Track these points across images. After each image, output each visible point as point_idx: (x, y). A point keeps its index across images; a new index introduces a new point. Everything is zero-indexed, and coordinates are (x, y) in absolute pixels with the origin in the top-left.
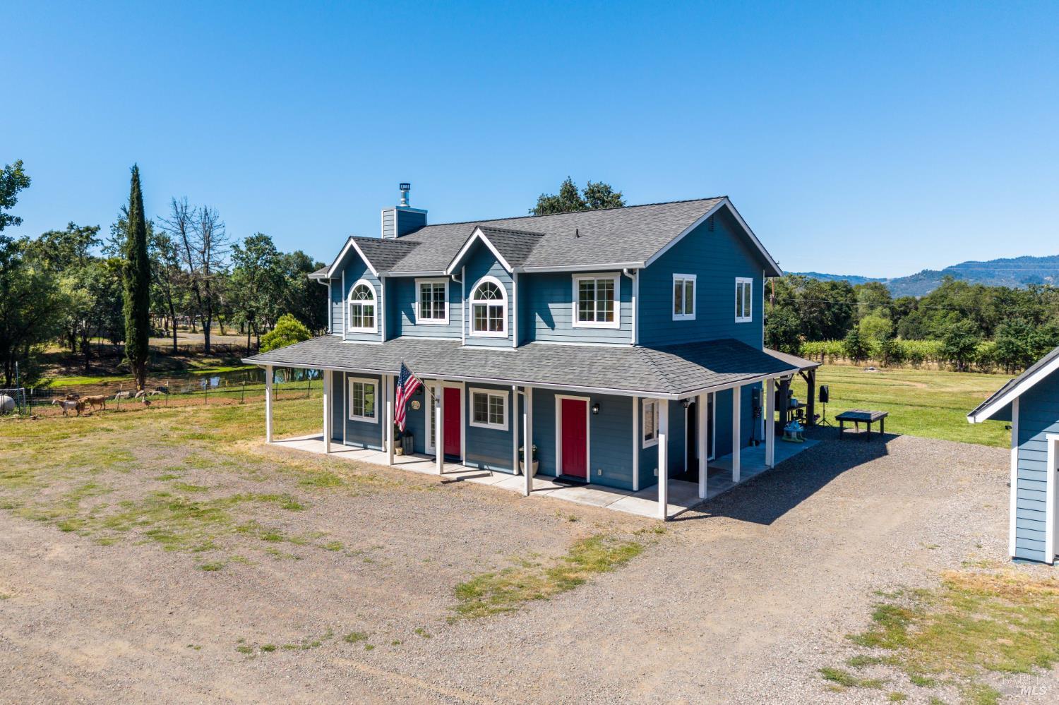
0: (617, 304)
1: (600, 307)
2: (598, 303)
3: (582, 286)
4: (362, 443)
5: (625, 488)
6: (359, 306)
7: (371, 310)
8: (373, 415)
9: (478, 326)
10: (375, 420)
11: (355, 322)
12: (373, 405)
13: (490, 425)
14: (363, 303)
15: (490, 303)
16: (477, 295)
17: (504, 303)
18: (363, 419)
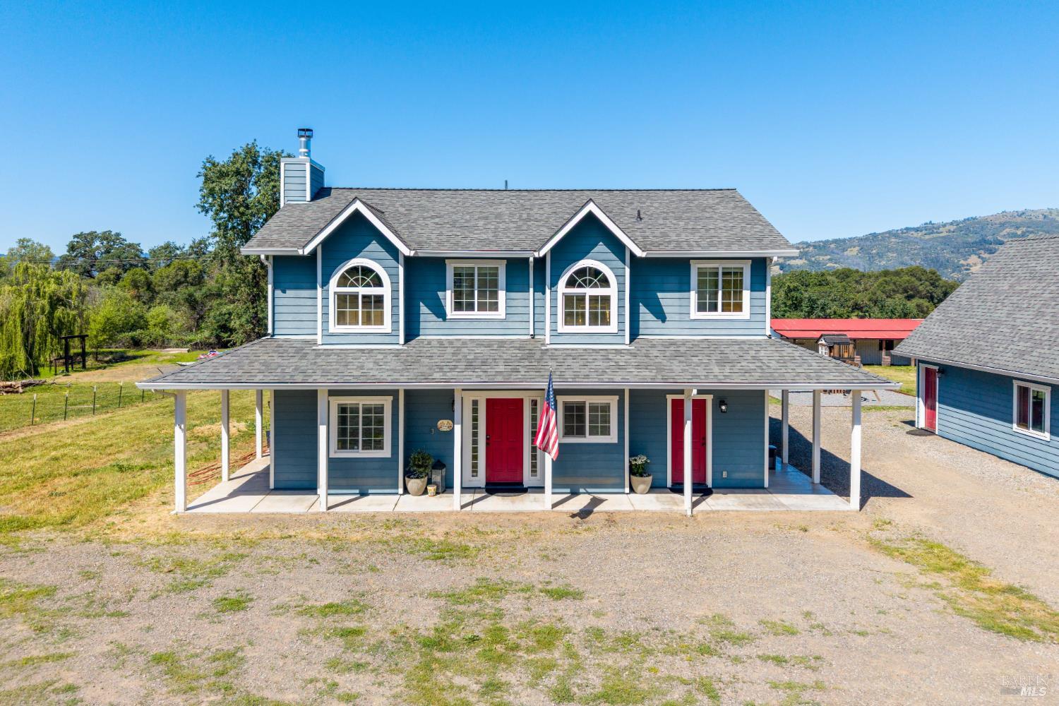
0: (746, 294)
1: (726, 295)
2: (723, 293)
3: (701, 273)
4: (357, 489)
5: (754, 487)
6: (354, 297)
7: (379, 300)
8: (379, 445)
9: (570, 318)
10: (386, 453)
11: (341, 319)
12: (380, 432)
13: (589, 439)
14: (362, 291)
15: (589, 292)
16: (571, 283)
17: (612, 291)
18: (361, 453)
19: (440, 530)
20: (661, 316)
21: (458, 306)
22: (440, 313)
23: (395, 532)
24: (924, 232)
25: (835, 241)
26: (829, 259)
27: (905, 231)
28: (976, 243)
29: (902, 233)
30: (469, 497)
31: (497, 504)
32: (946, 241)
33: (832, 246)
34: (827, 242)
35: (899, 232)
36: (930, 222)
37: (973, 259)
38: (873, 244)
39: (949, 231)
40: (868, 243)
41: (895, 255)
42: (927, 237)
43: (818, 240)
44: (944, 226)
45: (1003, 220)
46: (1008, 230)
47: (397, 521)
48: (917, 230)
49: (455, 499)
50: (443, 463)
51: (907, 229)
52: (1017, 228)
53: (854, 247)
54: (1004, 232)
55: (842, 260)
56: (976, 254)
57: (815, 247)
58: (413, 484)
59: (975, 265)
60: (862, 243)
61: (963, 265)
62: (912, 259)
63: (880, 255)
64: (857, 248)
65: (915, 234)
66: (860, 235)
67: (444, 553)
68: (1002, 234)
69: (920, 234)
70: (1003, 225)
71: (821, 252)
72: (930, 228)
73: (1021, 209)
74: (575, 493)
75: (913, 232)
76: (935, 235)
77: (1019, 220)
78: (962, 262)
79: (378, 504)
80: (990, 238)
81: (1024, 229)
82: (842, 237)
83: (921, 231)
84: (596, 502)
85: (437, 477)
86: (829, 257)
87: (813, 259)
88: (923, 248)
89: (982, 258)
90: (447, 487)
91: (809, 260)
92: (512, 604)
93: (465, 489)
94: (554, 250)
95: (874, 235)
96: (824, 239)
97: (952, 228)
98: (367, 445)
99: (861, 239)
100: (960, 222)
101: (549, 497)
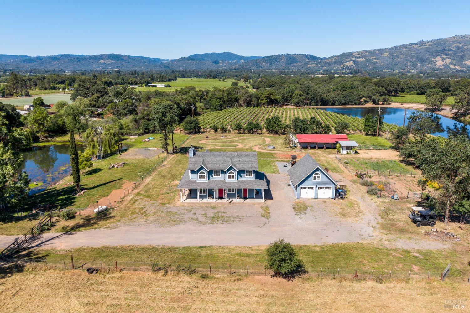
0: (252, 174)
2: (249, 174)
3: (246, 172)
4: (202, 198)
5: (253, 198)
6: (201, 175)
7: (204, 176)
8: (205, 193)
9: (229, 178)
10: (206, 194)
11: (200, 178)
12: (205, 192)
13: (231, 193)
14: (202, 175)
15: (231, 174)
16: (229, 173)
17: (234, 174)
18: (203, 194)
19: (213, 204)
20: (241, 177)
21: (215, 176)
22: (212, 177)
23: (208, 205)
24: (419, 45)
25: (379, 50)
26: (375, 58)
27: (410, 45)
28: (441, 50)
29: (409, 46)
30: (216, 199)
31: (220, 201)
32: (427, 50)
33: (377, 52)
34: (375, 50)
35: (408, 45)
36: (422, 40)
37: (438, 58)
38: (395, 51)
39: (430, 45)
40: (393, 51)
41: (404, 56)
42: (420, 48)
43: (371, 49)
44: (428, 42)
45: (454, 40)
46: (456, 44)
47: (208, 203)
48: (416, 44)
49: (215, 200)
50: (213, 195)
51: (411, 44)
52: (460, 43)
53: (387, 52)
54: (454, 46)
55: (380, 59)
56: (440, 56)
57: (369, 52)
58: (209, 198)
59: (439, 61)
60: (390, 50)
61: (433, 61)
62: (411, 58)
63: (397, 56)
64: (388, 53)
65: (415, 46)
66: (390, 47)
67: (214, 208)
68: (453, 46)
69: (417, 46)
70: (454, 42)
71: (372, 55)
72: (422, 43)
73: (464, 34)
74: (230, 199)
75: (414, 45)
76: (423, 47)
77: (461, 39)
78: (433, 59)
79: (205, 200)
80: (447, 48)
81: (463, 44)
82: (382, 48)
83: (418, 45)
84: (232, 200)
85: (212, 197)
86: (375, 57)
87: (368, 58)
88: (417, 53)
89: (442, 58)
90: (213, 198)
91: (366, 59)
92: (220, 214)
93: (216, 198)
94: (227, 170)
95: (396, 47)
96: (374, 49)
97: (431, 43)
98: (203, 193)
99: (390, 49)
100: (436, 41)
101: (226, 199)
